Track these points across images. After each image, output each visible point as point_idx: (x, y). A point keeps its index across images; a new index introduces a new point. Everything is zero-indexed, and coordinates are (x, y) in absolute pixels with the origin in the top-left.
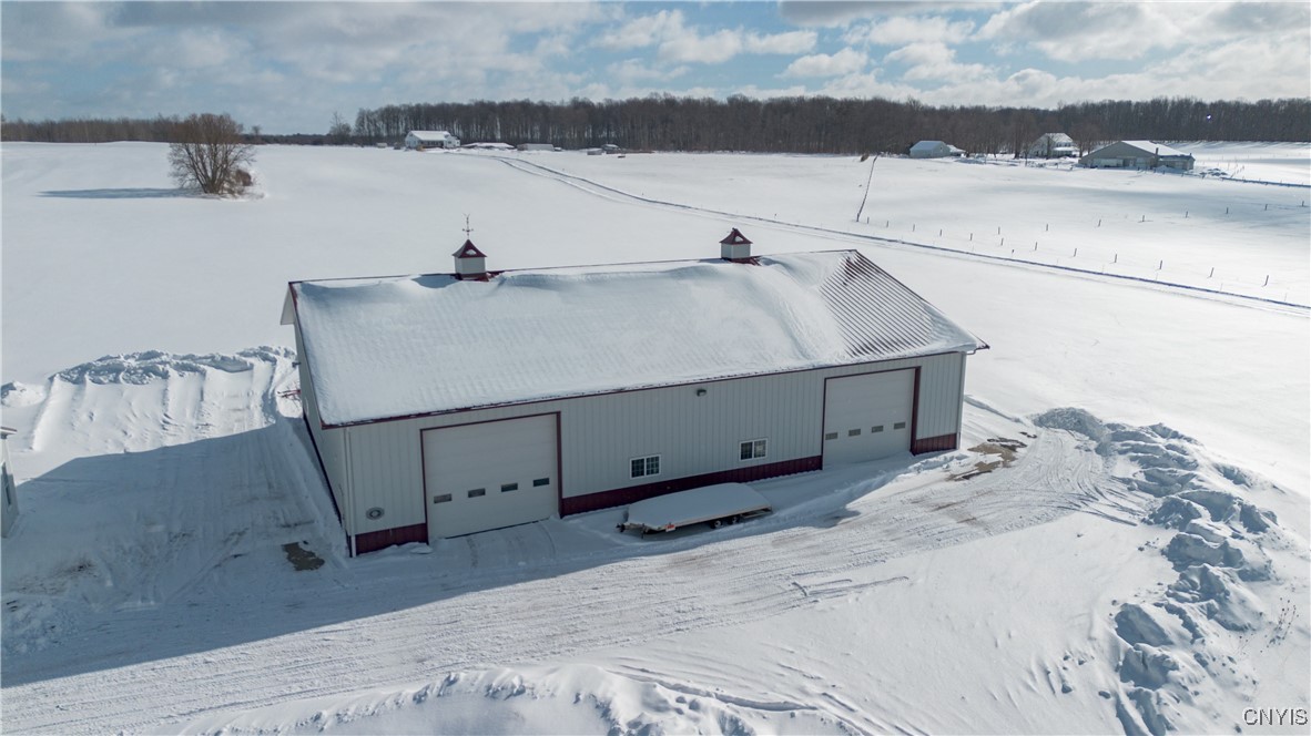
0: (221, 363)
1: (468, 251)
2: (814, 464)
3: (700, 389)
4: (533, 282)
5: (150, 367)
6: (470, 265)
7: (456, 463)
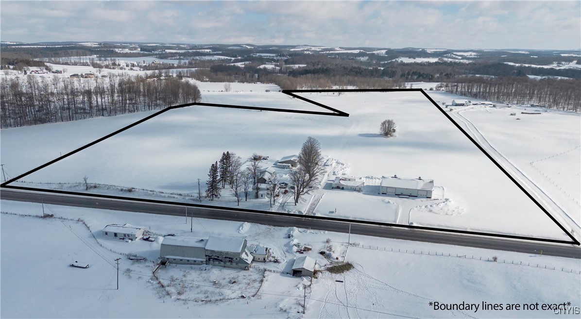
0: (378, 179)
1: (395, 176)
2: (417, 197)
3: (407, 189)
4: (399, 179)
5: (372, 178)
6: (395, 177)
7: (389, 190)
